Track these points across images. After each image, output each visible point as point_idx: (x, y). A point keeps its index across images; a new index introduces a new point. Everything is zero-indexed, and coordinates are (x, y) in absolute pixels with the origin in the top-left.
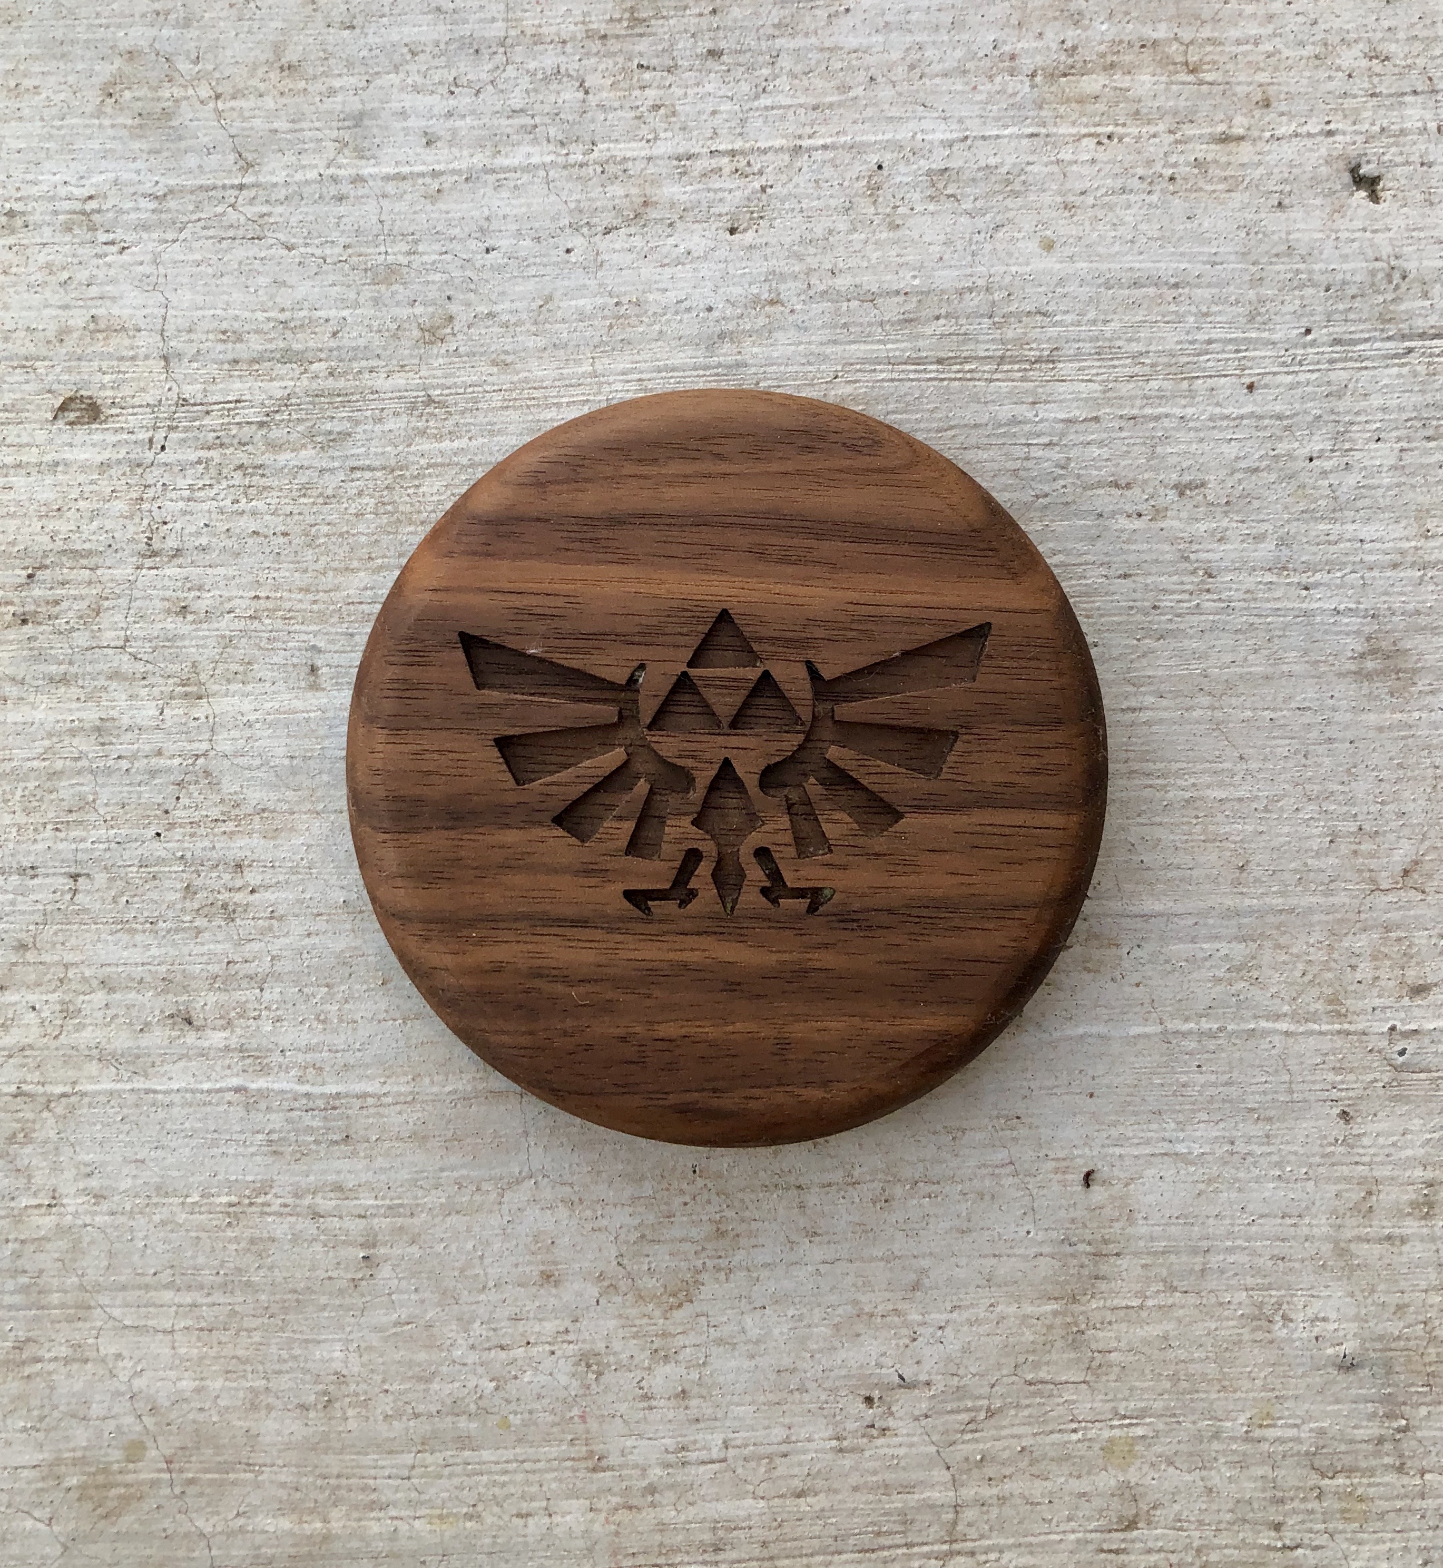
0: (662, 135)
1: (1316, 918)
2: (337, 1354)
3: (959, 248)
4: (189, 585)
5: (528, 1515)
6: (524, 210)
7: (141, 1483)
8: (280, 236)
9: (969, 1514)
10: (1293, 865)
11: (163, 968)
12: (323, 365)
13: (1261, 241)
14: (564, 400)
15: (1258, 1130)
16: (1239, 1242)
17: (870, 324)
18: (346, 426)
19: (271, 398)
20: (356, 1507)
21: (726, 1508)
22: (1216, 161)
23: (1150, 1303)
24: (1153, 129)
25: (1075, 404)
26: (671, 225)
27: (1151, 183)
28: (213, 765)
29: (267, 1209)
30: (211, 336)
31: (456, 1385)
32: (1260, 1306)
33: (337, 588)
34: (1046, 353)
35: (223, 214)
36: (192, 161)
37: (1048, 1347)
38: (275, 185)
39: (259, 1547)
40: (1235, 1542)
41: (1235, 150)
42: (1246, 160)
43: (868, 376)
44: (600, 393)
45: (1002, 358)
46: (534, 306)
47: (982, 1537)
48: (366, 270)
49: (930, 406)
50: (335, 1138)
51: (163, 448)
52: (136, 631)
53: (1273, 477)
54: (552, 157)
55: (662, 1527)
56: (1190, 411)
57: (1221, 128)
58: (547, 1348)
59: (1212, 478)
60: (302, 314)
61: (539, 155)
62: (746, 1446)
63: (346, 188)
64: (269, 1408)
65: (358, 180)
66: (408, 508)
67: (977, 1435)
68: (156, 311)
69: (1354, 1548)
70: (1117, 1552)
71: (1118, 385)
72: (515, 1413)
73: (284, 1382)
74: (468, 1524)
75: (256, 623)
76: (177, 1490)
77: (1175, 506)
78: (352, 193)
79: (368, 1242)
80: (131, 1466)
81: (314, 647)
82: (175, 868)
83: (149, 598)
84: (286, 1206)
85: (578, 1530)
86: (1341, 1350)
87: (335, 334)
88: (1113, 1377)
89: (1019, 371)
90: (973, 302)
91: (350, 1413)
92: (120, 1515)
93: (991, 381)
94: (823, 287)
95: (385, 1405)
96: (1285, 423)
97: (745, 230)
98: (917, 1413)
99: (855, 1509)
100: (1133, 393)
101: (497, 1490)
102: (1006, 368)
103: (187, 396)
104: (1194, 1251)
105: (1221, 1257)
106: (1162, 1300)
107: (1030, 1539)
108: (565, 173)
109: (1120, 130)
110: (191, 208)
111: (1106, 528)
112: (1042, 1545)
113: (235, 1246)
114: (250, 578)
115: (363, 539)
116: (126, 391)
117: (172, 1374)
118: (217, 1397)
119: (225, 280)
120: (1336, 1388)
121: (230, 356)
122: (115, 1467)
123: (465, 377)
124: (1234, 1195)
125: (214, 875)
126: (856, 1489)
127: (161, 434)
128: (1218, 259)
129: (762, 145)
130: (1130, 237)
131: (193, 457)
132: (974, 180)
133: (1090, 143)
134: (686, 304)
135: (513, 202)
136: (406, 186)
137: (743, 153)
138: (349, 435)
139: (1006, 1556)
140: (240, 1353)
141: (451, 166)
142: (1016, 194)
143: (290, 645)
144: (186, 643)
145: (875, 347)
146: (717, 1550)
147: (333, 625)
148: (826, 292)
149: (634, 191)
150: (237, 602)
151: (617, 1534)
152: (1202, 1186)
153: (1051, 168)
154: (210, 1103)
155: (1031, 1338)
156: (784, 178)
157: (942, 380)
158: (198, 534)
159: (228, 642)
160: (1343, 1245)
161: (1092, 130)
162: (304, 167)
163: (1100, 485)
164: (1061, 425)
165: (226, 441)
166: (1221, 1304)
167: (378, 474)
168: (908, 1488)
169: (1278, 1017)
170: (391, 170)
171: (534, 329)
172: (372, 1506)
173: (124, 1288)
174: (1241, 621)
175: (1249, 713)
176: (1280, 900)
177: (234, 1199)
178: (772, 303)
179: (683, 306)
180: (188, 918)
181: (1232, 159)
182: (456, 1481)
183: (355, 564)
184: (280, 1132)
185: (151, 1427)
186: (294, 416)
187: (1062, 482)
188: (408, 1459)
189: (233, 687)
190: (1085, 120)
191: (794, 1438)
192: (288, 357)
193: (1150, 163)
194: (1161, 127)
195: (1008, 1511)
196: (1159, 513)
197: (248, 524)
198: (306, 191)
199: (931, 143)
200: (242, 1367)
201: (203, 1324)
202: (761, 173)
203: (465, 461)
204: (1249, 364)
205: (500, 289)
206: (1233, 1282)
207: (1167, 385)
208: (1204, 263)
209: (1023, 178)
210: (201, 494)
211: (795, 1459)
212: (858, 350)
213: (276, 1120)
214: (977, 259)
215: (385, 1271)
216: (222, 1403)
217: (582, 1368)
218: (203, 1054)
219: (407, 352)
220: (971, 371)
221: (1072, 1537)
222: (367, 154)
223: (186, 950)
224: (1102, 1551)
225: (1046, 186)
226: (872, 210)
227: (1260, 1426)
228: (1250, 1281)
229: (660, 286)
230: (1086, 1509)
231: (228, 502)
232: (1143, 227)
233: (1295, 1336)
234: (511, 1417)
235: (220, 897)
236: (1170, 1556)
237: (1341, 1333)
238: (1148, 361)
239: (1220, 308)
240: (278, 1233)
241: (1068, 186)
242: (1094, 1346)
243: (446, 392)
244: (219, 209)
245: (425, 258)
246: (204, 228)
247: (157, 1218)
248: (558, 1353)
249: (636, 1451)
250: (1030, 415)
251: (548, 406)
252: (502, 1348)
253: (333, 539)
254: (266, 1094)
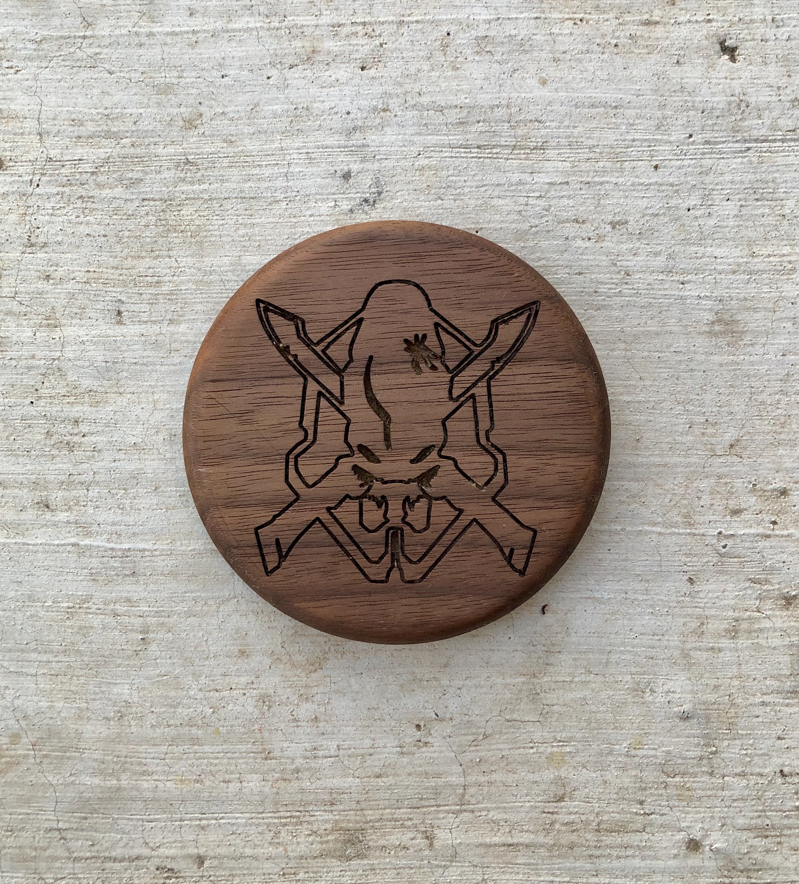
0: (325, 13)
1: (679, 470)
2: (126, 691)
3: (492, 82)
4: (51, 263)
5: (229, 782)
6: (244, 53)
7: (20, 756)
8: (105, 66)
9: (472, 790)
10: (667, 440)
11: (34, 477)
12: (128, 140)
13: (666, 83)
14: (264, 163)
15: (639, 586)
16: (628, 648)
17: (440, 125)
18: (140, 175)
19: (98, 158)
20: (135, 773)
21: (337, 782)
22: (642, 36)
23: (576, 679)
24: (606, 16)
25: (555, 174)
26: (327, 64)
27: (604, 48)
28: (62, 365)
29: (88, 611)
30: (66, 122)
31: (191, 710)
32: (638, 683)
33: (133, 268)
34: (540, 144)
35: (74, 52)
36: (56, 21)
37: (519, 701)
38: (104, 36)
39: (82, 793)
40: (618, 810)
41: (653, 30)
42: (659, 35)
43: (438, 155)
44: (284, 160)
45: (515, 146)
46: (249, 108)
47: (478, 803)
48: (154, 87)
49: (474, 173)
50: (127, 573)
51: (38, 185)
52: (21, 288)
53: (666, 219)
54: (262, 24)
55: (302, 791)
56: (621, 180)
57: (646, 17)
58: (242, 691)
59: (632, 219)
60: (117, 111)
61: (253, 22)
62: (350, 749)
63: (143, 39)
64: (89, 719)
65: (150, 35)
66: (174, 223)
67: (477, 748)
68: (35, 107)
69: (683, 815)
70: (552, 813)
71: (581, 164)
72: (223, 726)
73: (97, 705)
74: (196, 785)
75: (88, 286)
76: (38, 761)
77: (609, 234)
78: (147, 42)
79: (145, 630)
80: (13, 746)
81: (120, 300)
82: (41, 422)
83: (29, 270)
84: (99, 609)
85: (256, 791)
86: (682, 709)
87: (135, 123)
88: (554, 719)
89: (524, 154)
90: (499, 113)
91: (133, 723)
92: (7, 772)
93: (508, 159)
94: (414, 102)
95: (151, 719)
96: (675, 188)
97: (370, 68)
98: (444, 734)
99: (408, 786)
100: (588, 168)
101: (212, 768)
102: (516, 152)
103: (52, 156)
104: (602, 652)
105: (618, 656)
106: (583, 678)
107: (505, 805)
108: (268, 33)
109: (588, 16)
110: (56, 48)
111: (570, 246)
112: (511, 808)
113: (71, 631)
114: (85, 260)
115: (148, 240)
116: (18, 152)
117: (35, 698)
118: (60, 712)
119: (74, 90)
120: (678, 729)
121: (76, 134)
122: (5, 747)
123: (208, 149)
124: (626, 622)
125: (62, 426)
126: (409, 774)
127: (37, 177)
128: (641, 93)
129: (381, 19)
130: (590, 78)
131: (55, 191)
132: (502, 43)
133: (570, 23)
134: (335, 110)
135: (239, 49)
136: (178, 38)
137: (370, 24)
138: (142, 180)
139: (491, 814)
140: (73, 688)
141: (204, 28)
142: (526, 52)
143: (107, 298)
144: (49, 296)
145: (443, 138)
146: (332, 804)
147: (131, 288)
148: (415, 105)
149: (307, 44)
150: (77, 274)
151: (277, 793)
152: (608, 616)
153: (546, 38)
154: (58, 552)
155: (510, 696)
156: (393, 38)
157: (480, 158)
158: (57, 234)
159: (72, 296)
160: (686, 652)
161: (571, 16)
162: (120, 27)
163: (567, 221)
164: (547, 186)
165: (74, 182)
166: (617, 682)
167: (158, 203)
168: (438, 775)
169: (655, 524)
170: (169, 30)
171: (248, 122)
172: (144, 773)
173: (10, 650)
174: (644, 301)
175: (646, 354)
176: (659, 459)
177: (71, 605)
178: (384, 110)
179: (333, 111)
180: (48, 449)
181: (652, 35)
182: (189, 762)
183: (144, 254)
184: (97, 568)
185: (24, 727)
186: (111, 169)
187: (546, 219)
188: (164, 749)
189: (74, 322)
190: (567, 10)
191: (376, 746)
192: (108, 135)
193: (603, 36)
194: (611, 15)
195: (493, 789)
196: (600, 238)
197: (83, 230)
198: (121, 40)
199: (478, 21)
200: (74, 696)
201: (53, 672)
202: (380, 36)
203: (206, 197)
204: (656, 154)
205: (229, 98)
206: (624, 670)
207: (608, 165)
208: (633, 95)
209: (530, 43)
210: (59, 212)
211: (376, 757)
212: (432, 139)
213: (95, 562)
214: (502, 89)
215: (153, 647)
216: (63, 715)
217: (260, 703)
218: (55, 525)
219: (175, 134)
220: (497, 153)
221: (528, 804)
222: (157, 20)
223: (46, 467)
224: (544, 812)
225: (543, 48)
226: (443, 59)
227: (635, 749)
228: (633, 670)
229: (321, 99)
230: (536, 789)
231: (73, 217)
232: (598, 73)
233: (658, 700)
234: (221, 728)
235: (66, 438)
236: (582, 816)
237: (682, 700)
238: (598, 150)
239: (640, 121)
240: (95, 624)
241: (556, 47)
242: (545, 702)
243: (197, 157)
244: (72, 50)
245: (187, 80)
246: (63, 60)
247: (28, 614)
248: (247, 695)
249: (289, 749)
250: (529, 180)
251: (254, 167)
252: (217, 691)
253: (132, 239)
254: (89, 548)
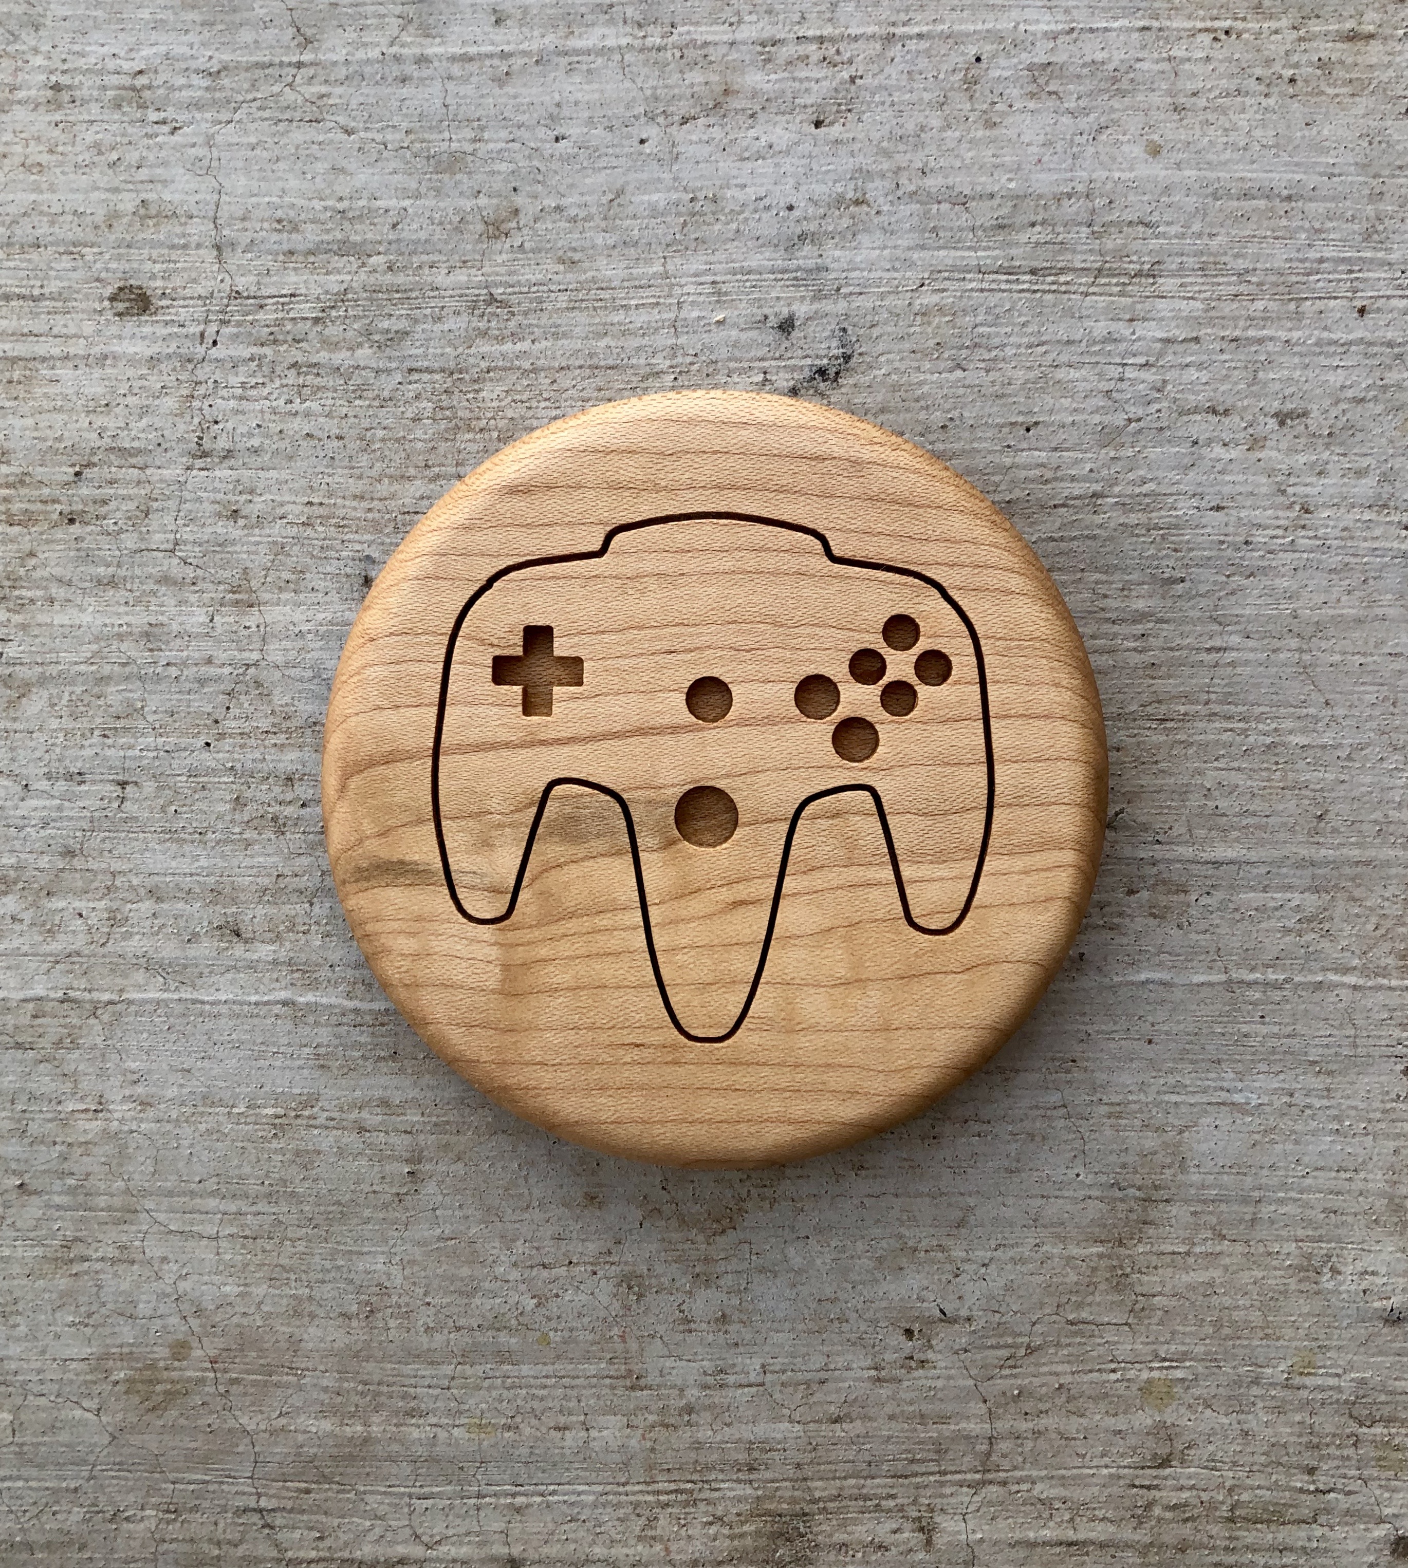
0: (747, 18)
1: (1393, 871)
2: (380, 1266)
3: (1059, 149)
4: (240, 488)
5: (566, 1428)
6: (596, 96)
7: (189, 1380)
8: (338, 119)
9: (1004, 1446)
10: (1373, 817)
11: (212, 880)
12: (381, 259)
13: (1384, 152)
14: (633, 302)
15: (1318, 1083)
16: (1293, 1194)
17: (961, 229)
18: (403, 324)
19: (327, 292)
20: (397, 1413)
21: (762, 1430)
22: (1341, 62)
23: (1197, 1250)
24: (1274, 25)
25: (1173, 324)
26: (752, 116)
27: (1268, 85)
28: (264, 675)
29: (312, 1122)
30: (266, 225)
31: (498, 1301)
32: (1309, 1257)
33: (393, 496)
34: (1147, 267)
35: (279, 94)
36: (246, 36)
37: (1092, 1288)
38: (335, 63)
39: (301, 1446)
40: (1267, 1484)
41: (1363, 49)
42: (1374, 60)
43: (957, 285)
44: (670, 296)
45: (1100, 270)
46: (604, 200)
47: (1015, 1468)
48: (428, 158)
49: (1023, 319)
50: (383, 1054)
51: (215, 343)
52: (186, 534)
53: (1379, 409)
54: (629, 40)
55: (698, 1446)
56: (1296, 335)
57: (1349, 25)
58: (589, 1268)
59: (1315, 407)
60: (362, 203)
61: (616, 37)
62: (784, 1372)
63: (410, 69)
64: (312, 1316)
65: (422, 60)
66: (466, 414)
67: (1015, 1371)
68: (208, 197)
69: (1387, 1495)
70: (1148, 1488)
71: (1222, 304)
72: (556, 1330)
73: (327, 1291)
74: (507, 1435)
75: (309, 530)
76: (222, 1389)
77: (1275, 437)
78: (416, 74)
79: (415, 1158)
80: (176, 1363)
81: (368, 557)
82: (225, 779)
83: (199, 500)
84: (333, 1119)
85: (614, 1445)
86: (1387, 1304)
87: (394, 226)
88: (1155, 1320)
89: (1117, 285)
90: (1071, 208)
91: (392, 1323)
92: (166, 1409)
93: (1087, 294)
94: (912, 188)
95: (425, 1317)
96: (1396, 350)
97: (832, 124)
98: (957, 1347)
99: (889, 1438)
100: (1237, 313)
101: (536, 1404)
102: (1103, 281)
103: (240, 288)
104: (1245, 1200)
105: (1273, 1208)
106: (1209, 1247)
107: (1063, 1472)
108: (642, 57)
109: (1239, 25)
110: (246, 86)
111: (1201, 457)
112: (1074, 1478)
113: (280, 1158)
114: (303, 482)
115: (420, 445)
116: (178, 281)
117: (217, 1279)
118: (260, 1303)
119: (282, 165)
120: (1380, 1341)
121: (285, 247)
122: (161, 1364)
123: (529, 275)
124: (1289, 1147)
125: (264, 787)
126: (891, 1417)
127: (213, 328)
128: (1336, 171)
129: (853, 31)
130: (1242, 144)
131: (246, 353)
132: (1079, 77)
133: (1207, 38)
134: (767, 202)
135: (585, 87)
136: (473, 67)
137: (832, 40)
138: (407, 333)
139: (1039, 1487)
140: (284, 1261)
141: (521, 47)
142: (1122, 93)
143: (344, 554)
144: (238, 548)
145: (966, 254)
146: (751, 1469)
147: (388, 535)
148: (915, 193)
149: (715, 78)
150: (288, 508)
151: (653, 1450)
152: (1257, 1137)
153: (1160, 67)
154: (257, 1016)
155: (1075, 1279)
156: (875, 68)
157: (1035, 291)
158: (251, 435)
159: (280, 549)
160: (1397, 1201)
161: (1209, 24)
162: (365, 45)
163: (1196, 410)
164: (1159, 345)
165: (281, 337)
166: (1270, 1254)
167: (437, 377)
168: (943, 1419)
169: (1346, 970)
170: (457, 50)
171: (603, 224)
172: (410, 1413)
173: (170, 1194)
174: (1334, 560)
175: (1337, 658)
176: (1357, 852)
177: (280, 1111)
178: (857, 203)
179: (761, 204)
180: (237, 830)
181: (1360, 59)
182: (494, 1393)
183: (412, 471)
184: (328, 1046)
185: (196, 1329)
186: (351, 313)
187: (1157, 406)
188: (448, 1369)
189: (284, 596)
190: (1201, 13)
191: (832, 1366)
192: (344, 249)
193: (1269, 62)
194: (1284, 22)
195: (1042, 1444)
196: (1256, 443)
197: (297, 426)
198: (368, 70)
199: (1034, 34)
200: (285, 1275)
201: (247, 1232)
202: (850, 62)
203: (527, 365)
204: (1361, 286)
205: (570, 181)
206: (1284, 1233)
207: (1272, 305)
208: (1321, 174)
209: (1132, 75)
210: (254, 392)
211: (830, 1386)
212: (946, 257)
213: (324, 1035)
214: (1078, 163)
215: (430, 1187)
216: (265, 1308)
217: (624, 1288)
218: (252, 966)
219: (469, 247)
220: (1067, 283)
221: (1105, 1471)
222: (434, 32)
223: (235, 862)
224: (1134, 1486)
225: (1155, 86)
226: (968, 106)
227: (1301, 1374)
228: (1301, 1233)
229: (739, 181)
230: (1120, 1445)
231: (281, 402)
232: (1258, 133)
233: (1343, 1288)
234: (552, 1334)
235: (270, 810)
236: (1202, 1494)
237: (1389, 1288)
238: (1254, 279)
239: (1334, 224)
240: (324, 1147)
241: (1180, 85)
242: (1138, 1289)
243: (510, 290)
244: (276, 89)
245: (491, 146)
246: (259, 108)
247: (202, 1127)
248: (600, 1273)
249: (674, 1372)
250: (1127, 333)
251: (616, 309)
252: (544, 1266)
253: (389, 444)
254: (313, 1008)
